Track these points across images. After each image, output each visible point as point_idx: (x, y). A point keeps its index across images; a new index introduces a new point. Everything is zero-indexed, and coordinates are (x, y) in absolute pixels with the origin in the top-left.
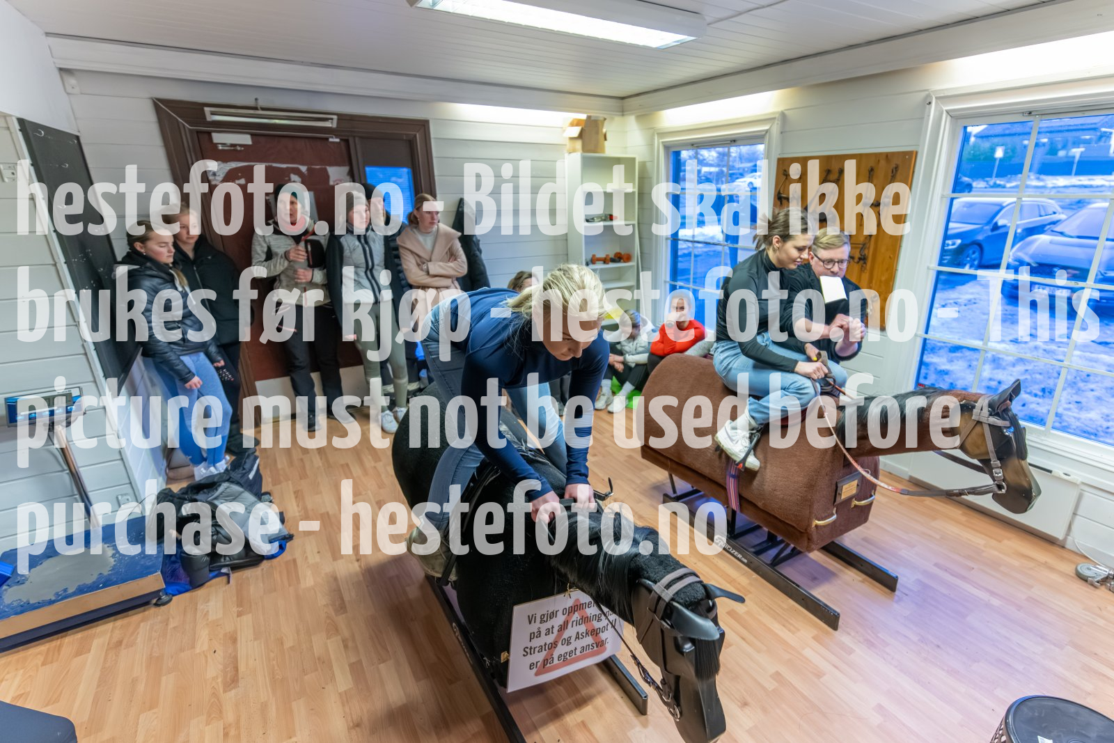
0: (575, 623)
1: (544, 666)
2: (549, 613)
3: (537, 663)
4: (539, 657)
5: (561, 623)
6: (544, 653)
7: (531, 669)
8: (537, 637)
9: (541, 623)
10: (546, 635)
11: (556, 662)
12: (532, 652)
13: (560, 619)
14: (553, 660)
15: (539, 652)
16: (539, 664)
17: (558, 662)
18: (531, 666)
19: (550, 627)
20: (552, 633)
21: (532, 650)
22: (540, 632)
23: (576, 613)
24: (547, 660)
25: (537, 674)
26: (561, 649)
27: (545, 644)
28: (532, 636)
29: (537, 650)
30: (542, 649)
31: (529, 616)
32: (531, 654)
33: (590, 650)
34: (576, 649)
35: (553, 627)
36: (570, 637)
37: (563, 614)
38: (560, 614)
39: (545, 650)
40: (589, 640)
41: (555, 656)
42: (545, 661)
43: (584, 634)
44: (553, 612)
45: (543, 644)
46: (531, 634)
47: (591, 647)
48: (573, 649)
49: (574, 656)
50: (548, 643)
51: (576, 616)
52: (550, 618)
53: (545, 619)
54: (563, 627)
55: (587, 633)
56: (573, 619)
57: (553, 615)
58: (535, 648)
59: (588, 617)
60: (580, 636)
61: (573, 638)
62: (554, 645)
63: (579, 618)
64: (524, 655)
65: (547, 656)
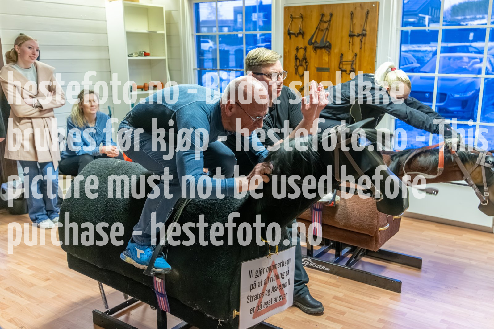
0: (272, 278)
1: (257, 310)
2: (260, 269)
3: (254, 308)
4: (254, 304)
5: (266, 278)
7: (251, 313)
8: (254, 288)
9: (256, 277)
10: (258, 287)
12: (252, 300)
13: (265, 275)
14: (261, 307)
15: (255, 300)
16: (255, 309)
17: (264, 308)
18: (251, 311)
19: (260, 281)
20: (262, 286)
21: (252, 298)
22: (255, 284)
23: (273, 271)
24: (259, 306)
25: (254, 317)
26: (265, 299)
28: (252, 287)
29: (254, 297)
30: (256, 297)
31: (250, 271)
32: (251, 301)
33: (279, 301)
34: (272, 299)
35: (262, 281)
36: (269, 290)
37: (267, 272)
38: (265, 271)
39: (258, 299)
40: (278, 293)
41: (263, 304)
44: (262, 269)
45: (257, 294)
46: (251, 285)
47: (279, 299)
48: (271, 300)
49: (271, 305)
50: (259, 293)
51: (272, 274)
52: (261, 274)
53: (258, 274)
54: (266, 282)
55: (277, 288)
56: (271, 276)
59: (278, 275)
60: (274, 290)
61: (271, 290)
63: (273, 276)
64: (248, 302)
65: (258, 303)
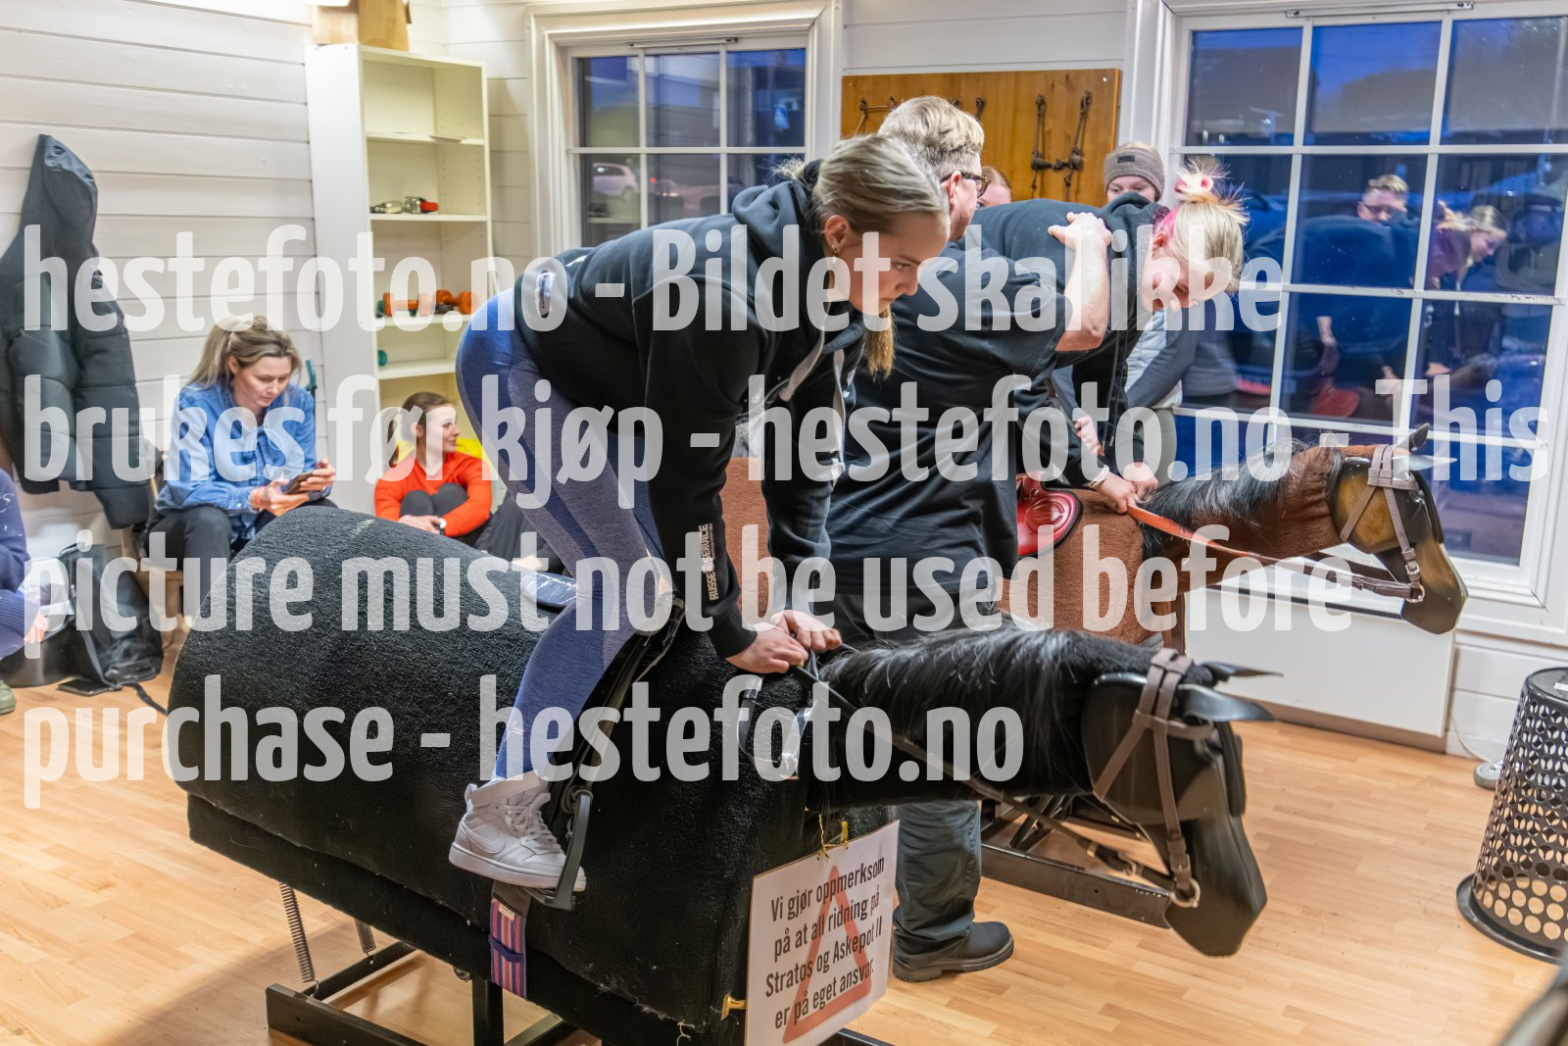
0: (832, 919)
1: (797, 1017)
2: (800, 894)
3: (786, 1010)
4: (787, 998)
6: (796, 987)
7: (778, 1027)
8: (785, 952)
9: (789, 918)
10: (797, 946)
11: (811, 1010)
12: (779, 988)
13: (814, 911)
14: (807, 1005)
15: (788, 986)
16: (789, 1013)
17: (815, 1010)
18: (777, 1019)
19: (802, 929)
20: (806, 942)
22: (788, 937)
23: (833, 897)
25: (787, 1039)
26: (818, 982)
27: (797, 968)
28: (781, 948)
29: (786, 979)
30: (792, 977)
31: (773, 902)
32: (777, 990)
33: (853, 985)
34: (835, 982)
35: (805, 929)
36: (827, 953)
37: (819, 901)
38: (813, 896)
39: (797, 982)
40: (849, 963)
41: (810, 996)
42: (798, 1005)
43: (844, 948)
44: (805, 894)
45: (793, 968)
46: (776, 943)
47: (854, 979)
48: (831, 982)
49: (833, 997)
50: (800, 966)
51: (834, 907)
52: (803, 908)
53: (795, 910)
54: (818, 930)
55: (848, 947)
57: (803, 901)
58: (782, 976)
59: (848, 908)
60: (841, 953)
61: (831, 955)
62: (806, 972)
63: (837, 912)
65: (798, 995)
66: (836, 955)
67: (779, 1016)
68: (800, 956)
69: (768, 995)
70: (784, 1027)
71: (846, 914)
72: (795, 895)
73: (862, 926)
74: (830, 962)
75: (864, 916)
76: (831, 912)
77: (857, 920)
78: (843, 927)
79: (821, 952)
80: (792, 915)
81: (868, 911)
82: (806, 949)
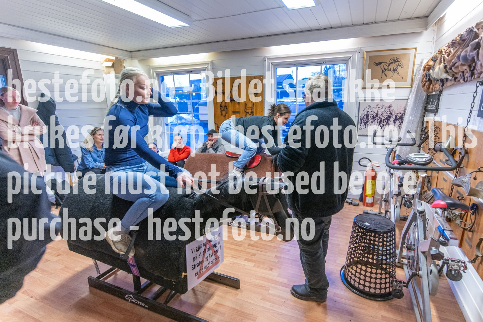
1: (200, 273)
3: (198, 272)
4: (198, 269)
5: (203, 250)
6: (199, 266)
8: (196, 259)
10: (199, 257)
11: (204, 270)
12: (195, 267)
13: (203, 248)
15: (197, 267)
19: (200, 253)
20: (201, 256)
22: (197, 256)
23: (208, 244)
25: (198, 278)
26: (205, 263)
29: (197, 265)
31: (192, 249)
33: (215, 262)
35: (201, 253)
37: (204, 246)
38: (202, 246)
40: (213, 257)
41: (204, 267)
42: (200, 270)
43: (212, 255)
45: (198, 262)
46: (194, 258)
47: (215, 260)
48: (209, 263)
49: (210, 266)
50: (200, 261)
51: (208, 246)
52: (200, 249)
54: (204, 253)
57: (200, 247)
61: (208, 257)
62: (202, 262)
65: (200, 267)
66: (210, 257)
67: (196, 274)
68: (200, 259)
69: (192, 270)
70: (197, 276)
71: (211, 247)
72: (197, 246)
73: (215, 249)
74: (208, 259)
75: (216, 247)
76: (207, 248)
77: (214, 248)
78: (211, 250)
79: (206, 257)
80: (197, 251)
81: (217, 245)
82: (201, 258)
